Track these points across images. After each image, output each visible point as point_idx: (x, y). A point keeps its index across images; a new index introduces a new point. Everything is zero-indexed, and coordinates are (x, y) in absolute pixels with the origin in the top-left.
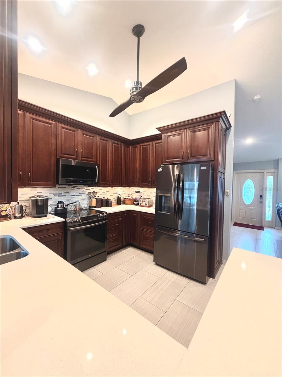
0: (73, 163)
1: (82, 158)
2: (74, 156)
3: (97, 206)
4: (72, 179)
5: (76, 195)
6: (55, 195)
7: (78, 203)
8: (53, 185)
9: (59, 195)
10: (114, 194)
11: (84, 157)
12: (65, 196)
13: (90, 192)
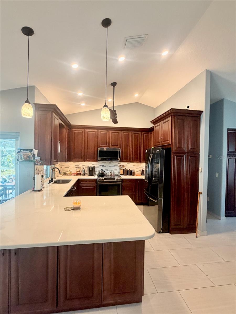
0: (105, 149)
1: (111, 146)
2: (106, 145)
3: (124, 174)
4: (105, 158)
5: (112, 167)
6: (101, 166)
7: (113, 171)
8: (96, 161)
9: (102, 166)
10: (139, 167)
11: (112, 145)
12: (106, 167)
13: (120, 165)
